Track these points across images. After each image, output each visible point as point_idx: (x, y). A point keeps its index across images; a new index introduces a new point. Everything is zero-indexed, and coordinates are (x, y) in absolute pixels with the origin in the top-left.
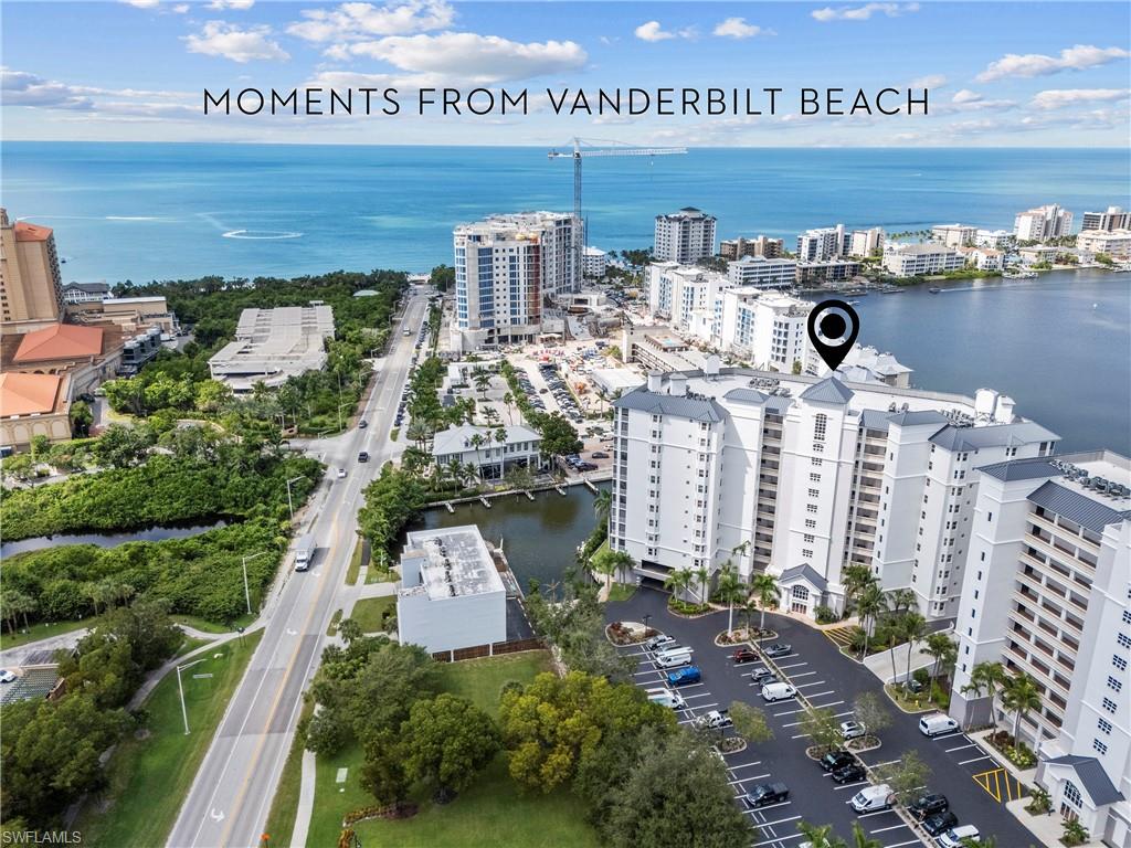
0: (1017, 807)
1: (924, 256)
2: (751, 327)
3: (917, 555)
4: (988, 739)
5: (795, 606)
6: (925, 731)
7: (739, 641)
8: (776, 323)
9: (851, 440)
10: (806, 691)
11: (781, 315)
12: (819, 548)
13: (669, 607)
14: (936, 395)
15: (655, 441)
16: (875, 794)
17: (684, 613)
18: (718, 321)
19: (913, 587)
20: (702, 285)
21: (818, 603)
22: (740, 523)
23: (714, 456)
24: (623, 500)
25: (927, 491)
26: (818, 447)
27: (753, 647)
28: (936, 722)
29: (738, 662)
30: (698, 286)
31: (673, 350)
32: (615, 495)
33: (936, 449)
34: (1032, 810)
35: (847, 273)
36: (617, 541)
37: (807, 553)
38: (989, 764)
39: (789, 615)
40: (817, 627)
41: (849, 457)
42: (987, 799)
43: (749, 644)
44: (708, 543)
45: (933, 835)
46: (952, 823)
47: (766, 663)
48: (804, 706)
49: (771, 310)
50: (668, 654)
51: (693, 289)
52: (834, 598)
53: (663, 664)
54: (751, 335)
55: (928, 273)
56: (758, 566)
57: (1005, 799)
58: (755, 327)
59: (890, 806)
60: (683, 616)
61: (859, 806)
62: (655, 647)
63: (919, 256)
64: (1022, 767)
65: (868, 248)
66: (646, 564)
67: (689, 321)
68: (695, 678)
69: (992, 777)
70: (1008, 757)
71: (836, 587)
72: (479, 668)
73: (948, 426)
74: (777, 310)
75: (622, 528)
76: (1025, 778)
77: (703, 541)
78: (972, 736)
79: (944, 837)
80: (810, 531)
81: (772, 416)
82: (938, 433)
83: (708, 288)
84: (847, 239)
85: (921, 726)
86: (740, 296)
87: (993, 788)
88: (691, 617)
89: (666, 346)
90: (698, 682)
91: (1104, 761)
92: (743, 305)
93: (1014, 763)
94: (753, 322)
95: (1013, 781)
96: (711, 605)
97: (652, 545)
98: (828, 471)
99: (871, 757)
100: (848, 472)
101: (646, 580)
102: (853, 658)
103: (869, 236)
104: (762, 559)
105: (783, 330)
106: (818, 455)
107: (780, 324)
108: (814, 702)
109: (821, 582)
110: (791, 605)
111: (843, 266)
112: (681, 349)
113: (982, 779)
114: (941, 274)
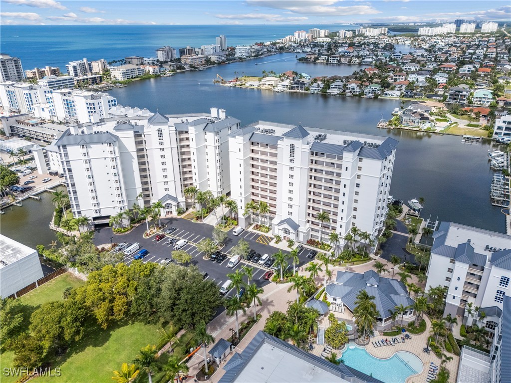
0: (272, 244)
1: (128, 70)
2: (73, 108)
3: (208, 176)
4: (253, 229)
5: (167, 213)
6: (236, 234)
7: (153, 233)
8: (87, 104)
9: (174, 137)
10: (190, 239)
11: (89, 100)
12: (171, 186)
13: (114, 233)
14: (193, 115)
15: (86, 158)
16: (234, 259)
17: (123, 232)
18: (52, 108)
19: (209, 189)
20: (35, 91)
21: (176, 208)
22: (135, 186)
23: (118, 158)
24: (75, 192)
25: (207, 150)
26: (161, 143)
27: (160, 233)
28: (238, 229)
29: (158, 240)
30: (32, 92)
31: (37, 124)
32: (69, 191)
33: (207, 133)
34: (277, 242)
35: (98, 80)
36: (76, 213)
37: (167, 189)
38: (258, 236)
39: (166, 217)
40: (179, 217)
41: (175, 145)
42: (264, 246)
43: (158, 233)
44: (125, 198)
45: (256, 263)
46: (259, 256)
47: (169, 236)
48: (192, 245)
49: (83, 98)
50: (129, 249)
51: (30, 94)
52: (181, 204)
53: (128, 254)
54: (74, 112)
55: (132, 78)
56: (147, 202)
57: (268, 243)
58: (76, 107)
59: (239, 261)
60: (123, 234)
61: (231, 266)
62: (120, 249)
63: (126, 70)
64: (267, 232)
65: (101, 69)
66: (95, 219)
67: (33, 111)
68: (146, 253)
69: (261, 239)
70: (262, 231)
71: (182, 199)
72: (35, 295)
73: (208, 124)
74: (85, 97)
75: (78, 205)
76: (269, 235)
77: (122, 198)
78: (249, 230)
79: (260, 261)
80: (166, 180)
81: (138, 135)
82: (206, 127)
83: (38, 93)
84: (90, 65)
85: (234, 233)
86: (62, 93)
87: (263, 242)
88: (127, 233)
89: (32, 123)
90: (147, 254)
91: (292, 217)
92: (65, 98)
93: (264, 232)
94: (74, 105)
95: (267, 237)
96: (133, 225)
97: (96, 208)
98: (167, 153)
99: (224, 250)
100: (175, 151)
101: (96, 226)
102: (199, 222)
103: (100, 63)
104: (147, 199)
105: (92, 106)
106: (162, 147)
107: (90, 104)
108: (195, 241)
109: (175, 199)
110: (166, 213)
111: (95, 78)
112: (41, 124)
113: (259, 240)
114: (138, 77)
